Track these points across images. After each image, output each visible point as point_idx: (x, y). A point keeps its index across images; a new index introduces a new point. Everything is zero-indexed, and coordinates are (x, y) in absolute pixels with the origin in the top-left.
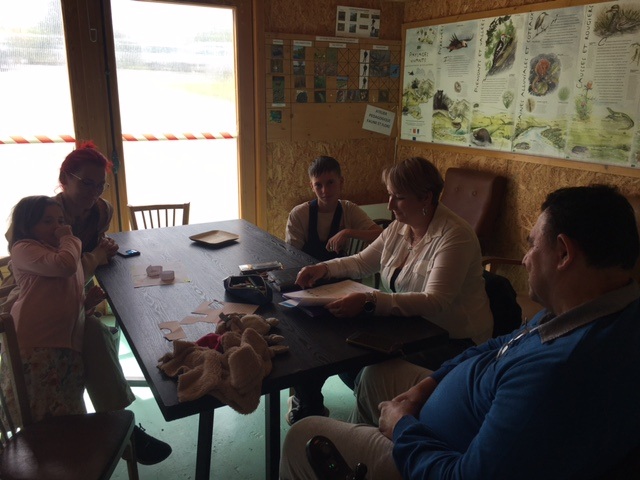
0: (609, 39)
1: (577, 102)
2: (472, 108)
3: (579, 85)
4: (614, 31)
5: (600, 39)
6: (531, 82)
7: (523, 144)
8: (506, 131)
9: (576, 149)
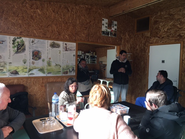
0: (53, 49)
1: (47, 62)
2: (8, 64)
3: (47, 58)
4: (54, 47)
5: (51, 48)
6: (33, 57)
7: (32, 73)
8: (25, 70)
9: (49, 73)
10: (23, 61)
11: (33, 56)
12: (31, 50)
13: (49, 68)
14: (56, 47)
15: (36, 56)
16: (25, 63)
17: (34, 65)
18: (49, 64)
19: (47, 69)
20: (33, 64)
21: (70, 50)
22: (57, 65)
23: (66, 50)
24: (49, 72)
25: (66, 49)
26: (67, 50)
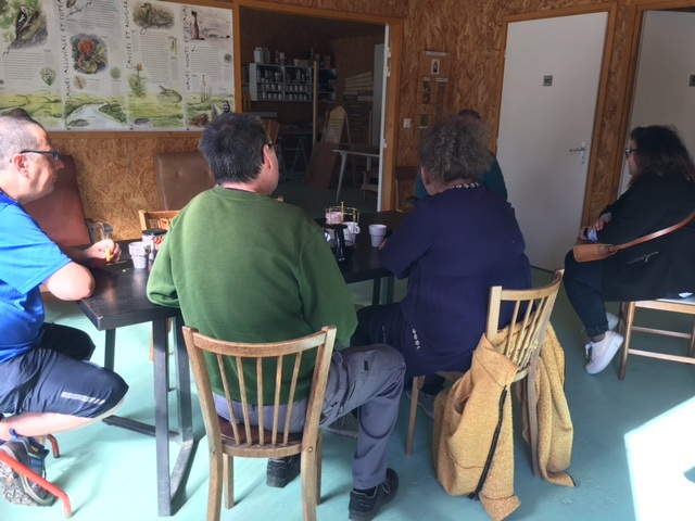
0: (148, 30)
1: (130, 81)
3: (129, 66)
4: (151, 24)
5: (140, 28)
6: (76, 60)
7: (78, 121)
8: (54, 109)
9: (138, 121)
10: (44, 74)
11: (77, 57)
12: (68, 36)
13: (138, 102)
14: (159, 25)
15: (88, 59)
16: (49, 82)
17: (84, 91)
18: (138, 88)
19: (132, 107)
20: (81, 87)
21: (211, 36)
22: (165, 92)
23: (197, 38)
24: (139, 116)
25: (197, 30)
26: (201, 36)
